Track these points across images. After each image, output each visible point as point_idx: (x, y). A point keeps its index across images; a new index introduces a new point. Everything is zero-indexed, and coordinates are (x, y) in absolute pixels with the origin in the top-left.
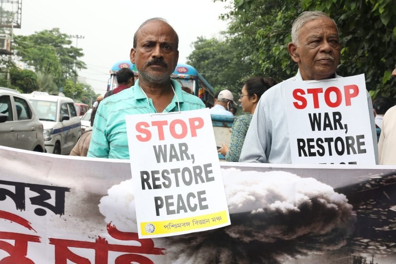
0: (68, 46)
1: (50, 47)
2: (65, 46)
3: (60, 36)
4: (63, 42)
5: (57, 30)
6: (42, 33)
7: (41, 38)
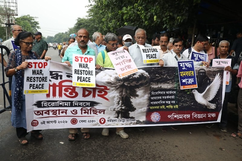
0: (33, 21)
1: (27, 21)
2: (32, 21)
3: (30, 17)
4: (31, 20)
5: (29, 15)
6: (24, 17)
7: (23, 18)
